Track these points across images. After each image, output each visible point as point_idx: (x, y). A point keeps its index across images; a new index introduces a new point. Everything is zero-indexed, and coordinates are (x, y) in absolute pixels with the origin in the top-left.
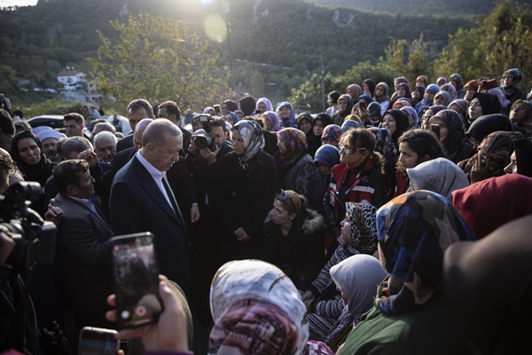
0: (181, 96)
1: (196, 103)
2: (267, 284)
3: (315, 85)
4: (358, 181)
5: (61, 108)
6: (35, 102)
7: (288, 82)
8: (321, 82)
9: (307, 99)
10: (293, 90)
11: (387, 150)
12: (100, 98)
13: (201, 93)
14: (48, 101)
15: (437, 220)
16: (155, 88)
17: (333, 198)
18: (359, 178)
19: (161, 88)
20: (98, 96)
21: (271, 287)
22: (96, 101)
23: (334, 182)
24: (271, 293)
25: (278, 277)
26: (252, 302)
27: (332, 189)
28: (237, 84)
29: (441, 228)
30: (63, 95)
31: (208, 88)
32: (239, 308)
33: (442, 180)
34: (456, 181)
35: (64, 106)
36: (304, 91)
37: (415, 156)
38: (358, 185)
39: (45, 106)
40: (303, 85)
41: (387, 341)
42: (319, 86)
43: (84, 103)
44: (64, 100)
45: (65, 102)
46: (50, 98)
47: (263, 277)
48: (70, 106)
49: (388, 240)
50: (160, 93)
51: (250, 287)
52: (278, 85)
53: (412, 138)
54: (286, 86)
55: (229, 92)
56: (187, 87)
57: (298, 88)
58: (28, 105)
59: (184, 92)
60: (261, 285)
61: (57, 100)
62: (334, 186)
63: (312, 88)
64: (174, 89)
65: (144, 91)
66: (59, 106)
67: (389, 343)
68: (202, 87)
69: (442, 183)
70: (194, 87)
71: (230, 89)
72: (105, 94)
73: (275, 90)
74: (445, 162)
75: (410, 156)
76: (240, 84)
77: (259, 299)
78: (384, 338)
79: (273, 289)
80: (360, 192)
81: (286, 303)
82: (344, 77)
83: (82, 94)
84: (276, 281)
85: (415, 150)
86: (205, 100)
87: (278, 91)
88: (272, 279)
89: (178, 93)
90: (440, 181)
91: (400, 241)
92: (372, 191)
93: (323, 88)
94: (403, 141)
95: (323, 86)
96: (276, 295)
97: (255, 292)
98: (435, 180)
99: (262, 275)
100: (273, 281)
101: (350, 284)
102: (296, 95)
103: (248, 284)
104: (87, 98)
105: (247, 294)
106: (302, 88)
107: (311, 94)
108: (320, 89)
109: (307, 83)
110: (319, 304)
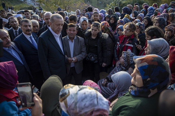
0: (67, 5)
1: (72, 8)
3: (116, 4)
4: (128, 42)
5: (25, 7)
6: (17, 4)
7: (106, 2)
8: (118, 2)
10: (107, 5)
12: (39, 4)
13: (74, 4)
14: (21, 4)
16: (58, 1)
17: (117, 47)
18: (128, 41)
19: (60, 2)
20: (38, 3)
22: (38, 5)
23: (119, 42)
27: (118, 44)
28: (87, 2)
30: (26, 2)
31: (77, 3)
33: (161, 48)
34: (166, 49)
35: (26, 6)
36: (111, 6)
38: (127, 43)
39: (20, 6)
40: (111, 3)
41: (131, 106)
42: (117, 4)
44: (26, 4)
45: (27, 5)
46: (22, 3)
48: (28, 6)
50: (60, 3)
52: (102, 3)
54: (105, 3)
55: (84, 4)
56: (69, 2)
57: (109, 4)
58: (14, 5)
59: (68, 3)
61: (24, 4)
62: (118, 43)
63: (114, 5)
64: (65, 2)
65: (54, 2)
66: (24, 6)
67: (131, 108)
68: (75, 2)
69: (161, 49)
70: (72, 2)
71: (85, 3)
72: (40, 3)
73: (101, 4)
74: (164, 41)
76: (88, 2)
78: (130, 105)
80: (128, 46)
82: (126, 1)
83: (33, 2)
86: (76, 7)
87: (102, 5)
89: (66, 4)
90: (160, 48)
92: (132, 46)
93: (118, 5)
98: (159, 47)
101: (118, 82)
102: (108, 7)
104: (34, 4)
106: (111, 4)
107: (114, 7)
108: (117, 5)
109: (113, 3)
110: (108, 84)
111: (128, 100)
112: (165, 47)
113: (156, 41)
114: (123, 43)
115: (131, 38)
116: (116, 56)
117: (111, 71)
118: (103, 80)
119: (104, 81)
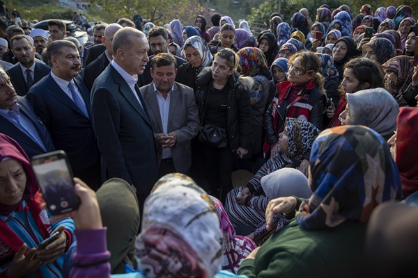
0: (156, 8)
1: (169, 15)
2: (186, 219)
3: (273, 6)
4: (299, 98)
5: (55, 13)
6: (34, 6)
7: (250, 1)
8: (278, 3)
9: (264, 18)
10: (253, 9)
11: (330, 72)
12: (89, 6)
13: (174, 7)
14: (45, 5)
15: (368, 156)
17: (274, 111)
18: (300, 95)
20: (87, 4)
21: (190, 223)
22: (86, 8)
23: (277, 97)
24: (188, 229)
25: (200, 212)
26: (168, 233)
27: (275, 102)
28: (206, 1)
29: (370, 165)
30: (58, 0)
31: (180, 3)
32: (155, 234)
33: (378, 111)
34: (390, 114)
35: (58, 11)
36: (263, 11)
37: (356, 82)
38: (299, 101)
39: (41, 10)
40: (262, 5)
41: (292, 251)
42: (275, 7)
43: (75, 9)
44: (58, 5)
45: (60, 8)
46: (47, 3)
47: (185, 210)
48: (63, 11)
49: (318, 164)
51: (169, 217)
52: (241, 4)
53: (358, 66)
54: (247, 5)
55: (197, 7)
57: (257, 6)
58: (29, 7)
59: (160, 5)
60: (180, 219)
61: (53, 5)
62: (276, 100)
63: (270, 8)
66: (53, 11)
67: (293, 254)
68: (175, 1)
69: (377, 113)
70: (168, 1)
71: (199, 5)
72: (92, 2)
73: (238, 8)
74: (385, 95)
75: (351, 81)
77: (174, 231)
79: (191, 226)
80: (300, 108)
81: (199, 243)
84: (197, 217)
85: (357, 77)
86: (177, 13)
87: (241, 9)
88: (193, 213)
89: (154, 5)
90: (375, 111)
91: (329, 167)
92: (310, 107)
93: (280, 9)
94: (349, 67)
95: (280, 7)
96: (191, 232)
97: (172, 224)
98: (372, 110)
99: (184, 208)
100: (193, 216)
101: (276, 193)
102: (255, 13)
103: (168, 214)
104: (78, 4)
105: (165, 224)
106: (261, 8)
107: (268, 13)
108: (277, 10)
109: (266, 3)
110: (253, 199)
111: (292, 236)
112: (389, 109)
113: (366, 95)
114: (288, 100)
115: (307, 89)
116: (271, 132)
117: (259, 168)
118: (240, 189)
119: (241, 193)
